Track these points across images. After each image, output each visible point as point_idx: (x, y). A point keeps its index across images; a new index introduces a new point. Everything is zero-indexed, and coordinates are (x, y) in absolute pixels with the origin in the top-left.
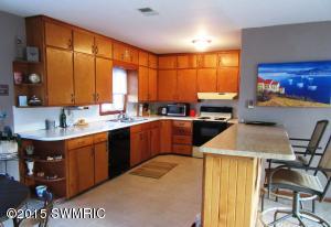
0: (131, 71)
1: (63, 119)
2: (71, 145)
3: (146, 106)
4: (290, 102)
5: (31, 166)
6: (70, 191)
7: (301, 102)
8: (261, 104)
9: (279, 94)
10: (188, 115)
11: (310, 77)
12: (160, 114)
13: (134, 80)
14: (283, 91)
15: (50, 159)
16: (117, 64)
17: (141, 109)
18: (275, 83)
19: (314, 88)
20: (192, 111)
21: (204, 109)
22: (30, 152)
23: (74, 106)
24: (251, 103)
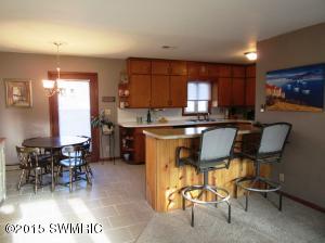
3: (233, 111)
4: (289, 106)
7: (298, 106)
8: (269, 108)
9: (280, 98)
11: (303, 82)
14: (284, 96)
15: (127, 138)
18: (278, 89)
19: (307, 92)
24: (262, 107)
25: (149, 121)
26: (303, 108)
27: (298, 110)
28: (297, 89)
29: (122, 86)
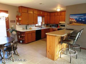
4: (78, 24)
5: (19, 36)
6: (26, 42)
7: (80, 24)
8: (70, 24)
9: (75, 22)
11: (83, 18)
14: (76, 21)
15: (22, 35)
16: (39, 15)
17: (46, 26)
18: (74, 19)
19: (84, 20)
22: (19, 34)
24: (68, 24)
25: (26, 29)
26: (82, 24)
27: (81, 25)
28: (80, 20)
29: (18, 17)
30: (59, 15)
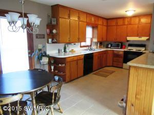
0: (94, 27)
1: (65, 49)
2: (68, 60)
3: (101, 43)
5: (52, 67)
6: (67, 79)
10: (121, 48)
12: (107, 47)
13: (96, 31)
15: (60, 65)
16: (88, 24)
17: (99, 45)
20: (124, 46)
21: (130, 45)
22: (52, 62)
23: (70, 43)
30: (126, 23)
